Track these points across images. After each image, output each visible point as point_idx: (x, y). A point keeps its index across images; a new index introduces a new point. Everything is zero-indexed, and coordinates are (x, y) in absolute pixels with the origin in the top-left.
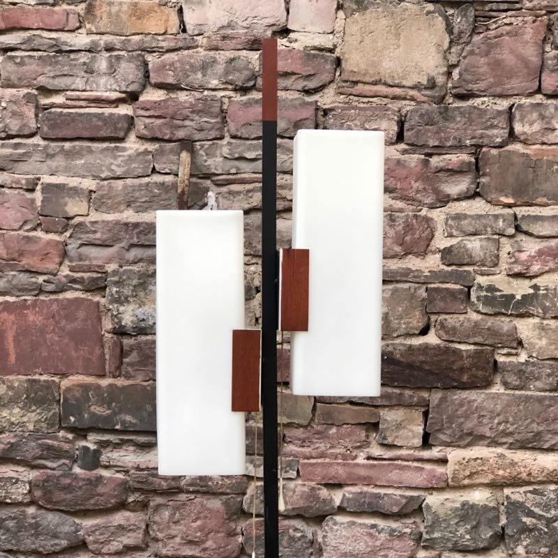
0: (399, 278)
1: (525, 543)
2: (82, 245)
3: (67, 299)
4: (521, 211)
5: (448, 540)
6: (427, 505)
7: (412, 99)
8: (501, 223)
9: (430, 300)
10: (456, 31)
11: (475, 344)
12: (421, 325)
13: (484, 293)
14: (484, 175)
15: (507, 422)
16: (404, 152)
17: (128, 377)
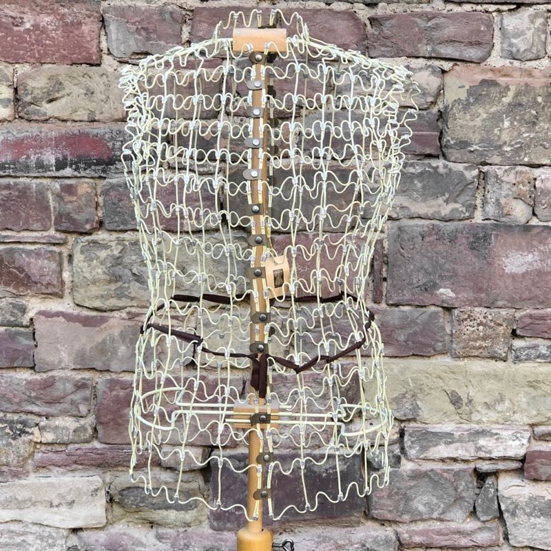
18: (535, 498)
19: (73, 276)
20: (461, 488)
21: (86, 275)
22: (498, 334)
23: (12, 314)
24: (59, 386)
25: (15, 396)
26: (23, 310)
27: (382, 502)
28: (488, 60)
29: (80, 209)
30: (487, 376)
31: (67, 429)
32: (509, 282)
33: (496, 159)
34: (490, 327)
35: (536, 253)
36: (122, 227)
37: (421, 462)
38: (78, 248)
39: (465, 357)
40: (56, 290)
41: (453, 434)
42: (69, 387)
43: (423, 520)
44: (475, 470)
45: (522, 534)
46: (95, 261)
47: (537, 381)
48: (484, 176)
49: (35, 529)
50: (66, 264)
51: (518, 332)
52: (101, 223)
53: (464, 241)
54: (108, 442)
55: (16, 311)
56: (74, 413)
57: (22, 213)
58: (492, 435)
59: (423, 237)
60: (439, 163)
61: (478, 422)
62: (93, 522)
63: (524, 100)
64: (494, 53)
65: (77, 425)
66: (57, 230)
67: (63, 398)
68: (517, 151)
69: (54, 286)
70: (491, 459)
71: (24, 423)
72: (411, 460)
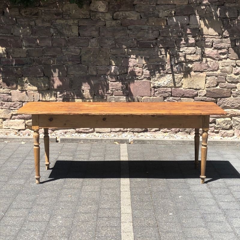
0: (212, 75)
1: (236, 127)
2: (146, 70)
3: (144, 81)
4: (237, 61)
5: (221, 127)
6: (217, 121)
7: (215, 38)
8: (233, 63)
9: (218, 79)
10: (224, 23)
11: (227, 88)
12: (216, 85)
13: (229, 78)
14: (230, 54)
15: (233, 104)
16: (213, 49)
17: (156, 96)
23: (7, 91)
28: (89, 47)
33: (90, 64)
42: (18, 104)
48: (88, 67)
49: (12, 130)
50: (17, 83)
60: (80, 65)
63: (95, 54)
64: (89, 46)
68: (93, 63)
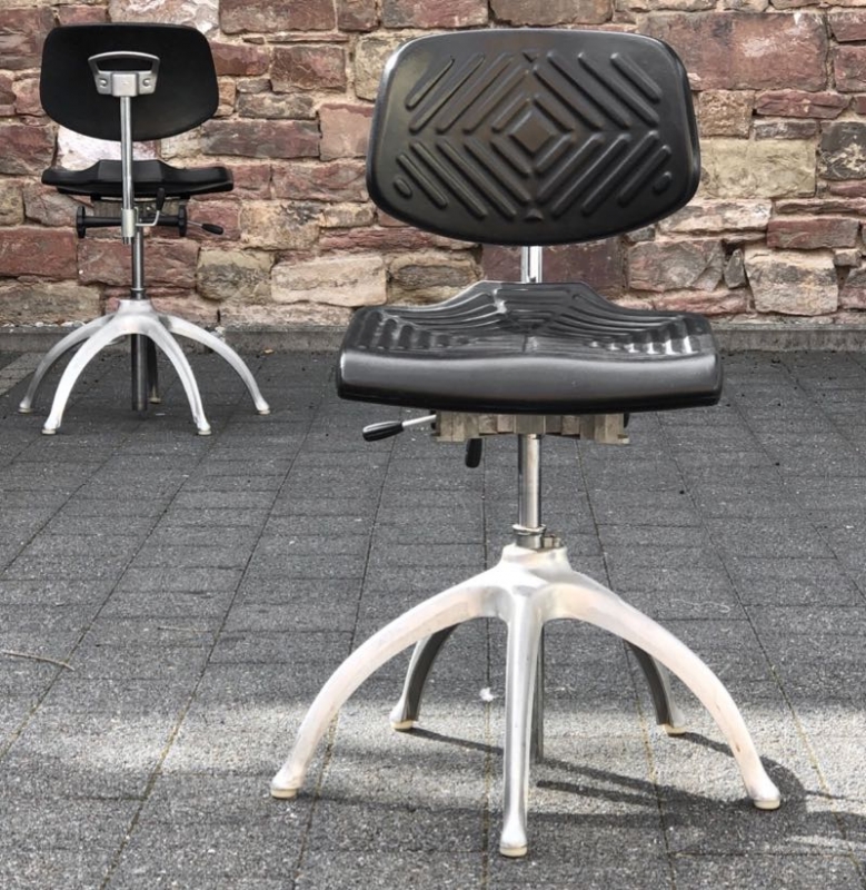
18: (778, 265)
19: (355, 71)
20: (711, 258)
21: (367, 69)
22: (740, 114)
24: (343, 173)
25: (302, 185)
26: (310, 104)
27: (639, 273)
29: (360, 11)
30: (731, 153)
31: (350, 213)
32: (749, 65)
34: (734, 108)
35: (773, 38)
36: (399, 24)
37: (673, 235)
38: (360, 45)
39: (710, 136)
40: (339, 84)
41: (701, 208)
43: (677, 290)
44: (723, 242)
45: (766, 299)
46: (375, 58)
47: (776, 156)
51: (758, 112)
52: (380, 23)
53: (708, 29)
54: (387, 224)
55: (303, 105)
56: (357, 198)
57: (310, 15)
58: (737, 207)
59: (671, 27)
61: (724, 198)
62: (375, 300)
65: (359, 209)
66: (340, 29)
67: (346, 184)
69: (338, 80)
70: (737, 231)
71: (310, 209)
72: (664, 234)
